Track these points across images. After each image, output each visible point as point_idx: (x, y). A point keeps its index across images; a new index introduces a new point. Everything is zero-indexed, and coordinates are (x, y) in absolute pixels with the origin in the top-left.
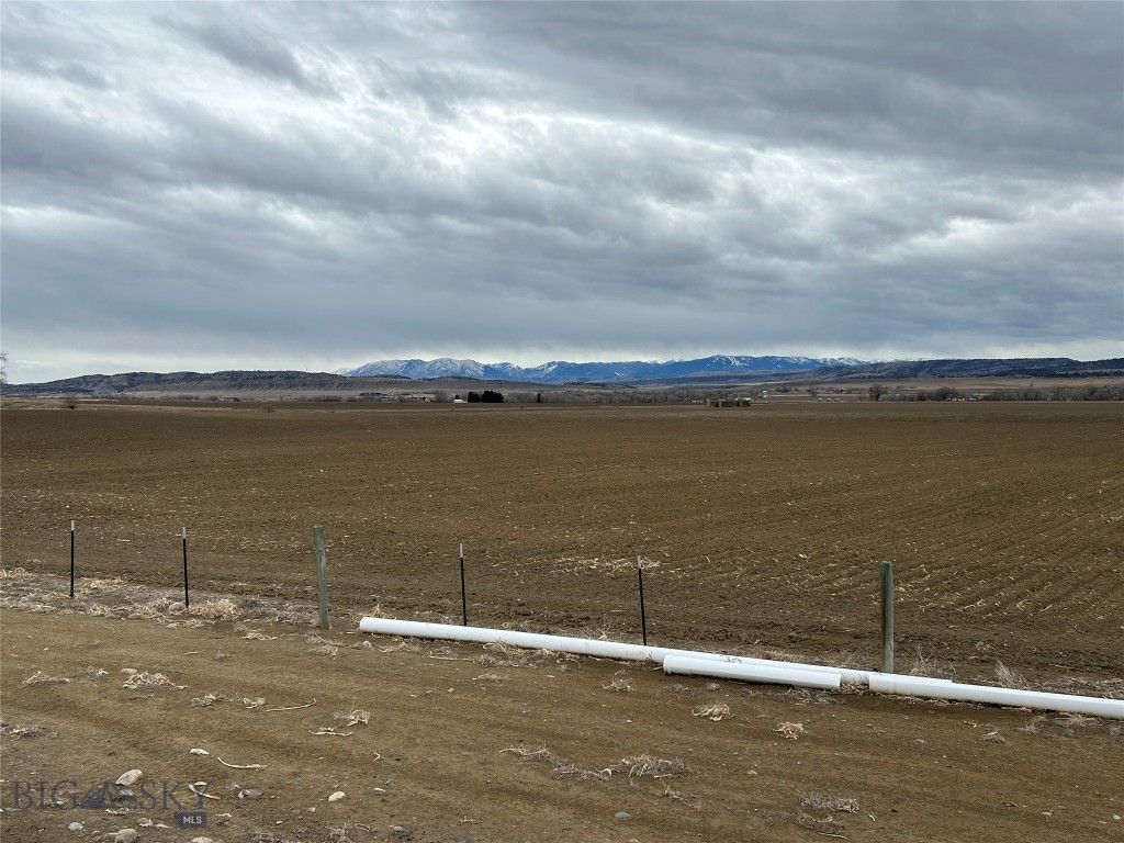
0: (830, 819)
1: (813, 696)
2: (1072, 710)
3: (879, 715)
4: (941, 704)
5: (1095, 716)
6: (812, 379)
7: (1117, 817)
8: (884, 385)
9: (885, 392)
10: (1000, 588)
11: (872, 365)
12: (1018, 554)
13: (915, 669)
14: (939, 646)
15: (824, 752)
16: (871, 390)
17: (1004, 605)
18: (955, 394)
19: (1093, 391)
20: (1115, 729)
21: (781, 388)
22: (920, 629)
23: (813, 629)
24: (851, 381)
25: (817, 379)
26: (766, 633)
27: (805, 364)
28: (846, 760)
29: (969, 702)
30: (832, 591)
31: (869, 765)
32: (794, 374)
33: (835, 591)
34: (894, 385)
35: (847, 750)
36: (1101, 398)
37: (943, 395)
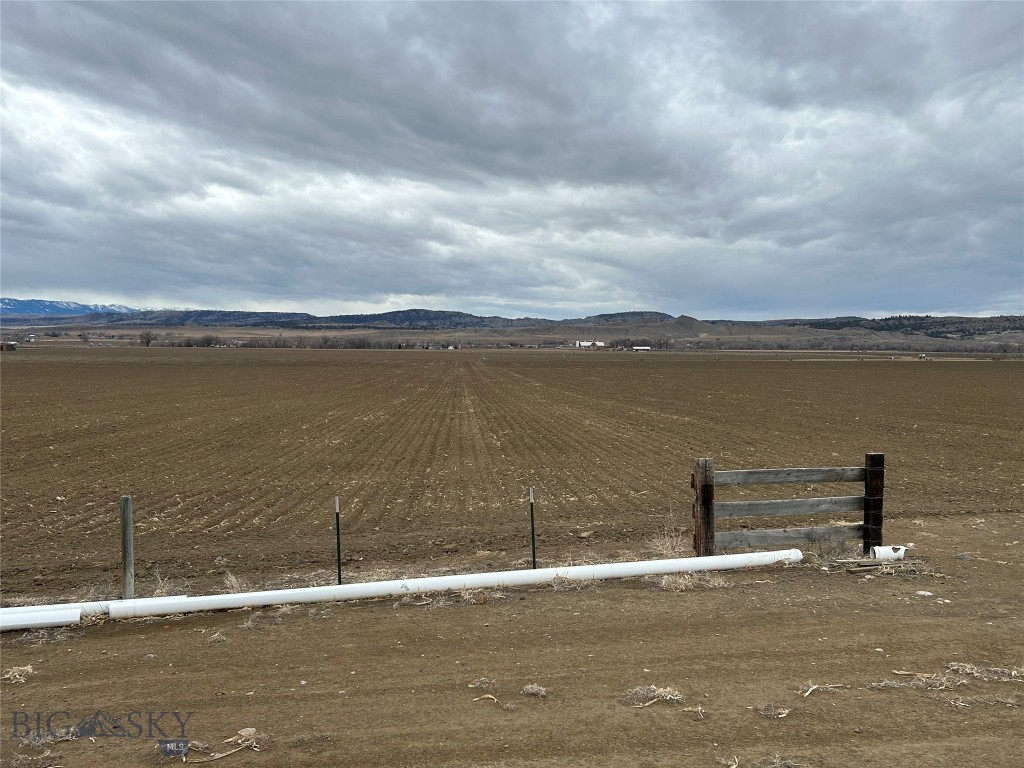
0: (47, 753)
1: (50, 635)
2: (282, 602)
3: (115, 640)
4: (176, 618)
5: (300, 604)
6: (84, 324)
7: (303, 682)
8: (154, 332)
9: (155, 339)
10: (242, 508)
11: (142, 313)
12: (259, 477)
13: (158, 591)
14: (183, 566)
15: (53, 688)
16: (141, 336)
17: (244, 522)
18: (218, 341)
19: (326, 340)
20: (312, 611)
21: (51, 332)
22: (168, 553)
23: (62, 569)
24: (123, 327)
25: (88, 324)
26: (9, 581)
27: (75, 310)
28: (75, 691)
29: (201, 611)
30: (86, 529)
31: (97, 690)
32: (63, 319)
33: (91, 529)
34: (163, 332)
35: (76, 681)
36: (332, 347)
37: (208, 342)
